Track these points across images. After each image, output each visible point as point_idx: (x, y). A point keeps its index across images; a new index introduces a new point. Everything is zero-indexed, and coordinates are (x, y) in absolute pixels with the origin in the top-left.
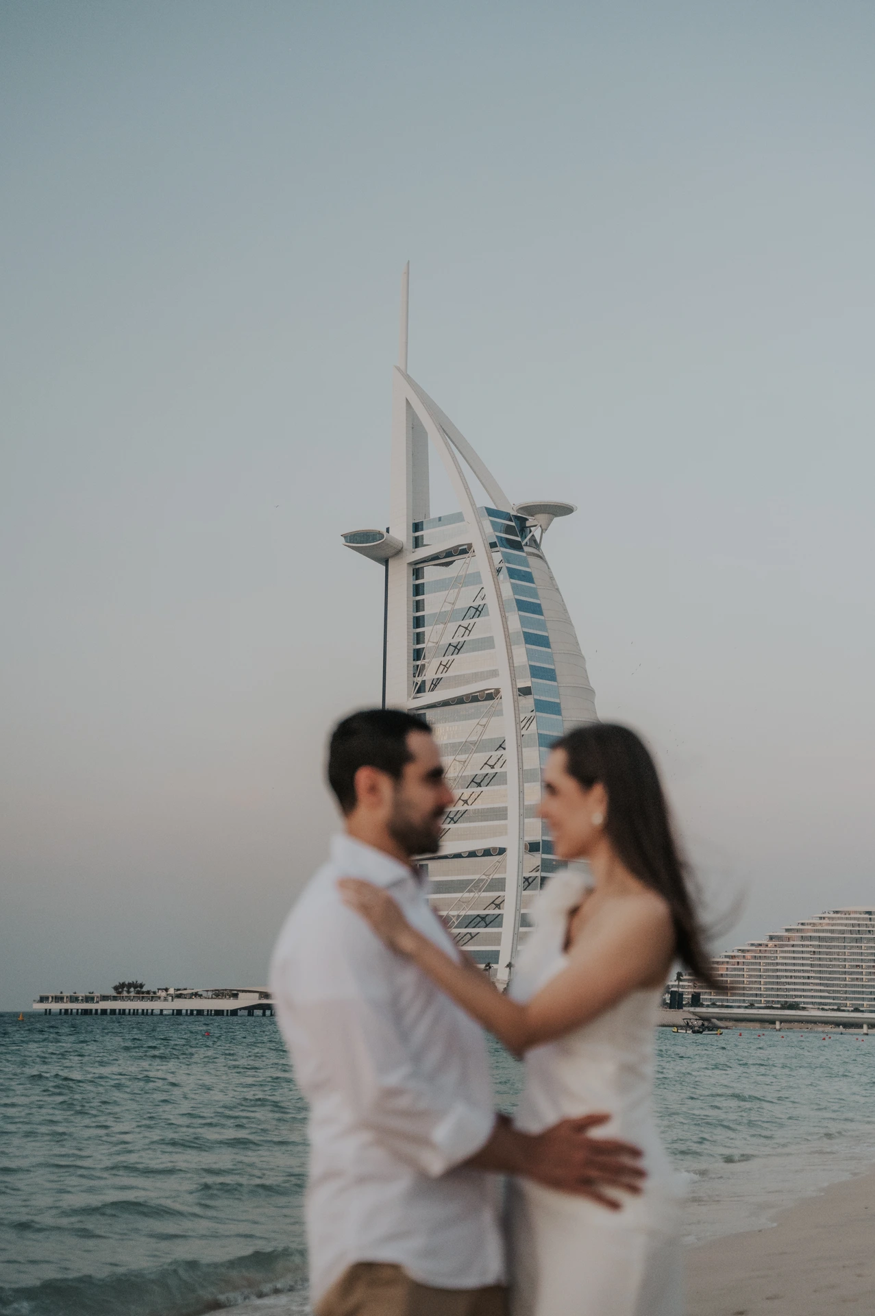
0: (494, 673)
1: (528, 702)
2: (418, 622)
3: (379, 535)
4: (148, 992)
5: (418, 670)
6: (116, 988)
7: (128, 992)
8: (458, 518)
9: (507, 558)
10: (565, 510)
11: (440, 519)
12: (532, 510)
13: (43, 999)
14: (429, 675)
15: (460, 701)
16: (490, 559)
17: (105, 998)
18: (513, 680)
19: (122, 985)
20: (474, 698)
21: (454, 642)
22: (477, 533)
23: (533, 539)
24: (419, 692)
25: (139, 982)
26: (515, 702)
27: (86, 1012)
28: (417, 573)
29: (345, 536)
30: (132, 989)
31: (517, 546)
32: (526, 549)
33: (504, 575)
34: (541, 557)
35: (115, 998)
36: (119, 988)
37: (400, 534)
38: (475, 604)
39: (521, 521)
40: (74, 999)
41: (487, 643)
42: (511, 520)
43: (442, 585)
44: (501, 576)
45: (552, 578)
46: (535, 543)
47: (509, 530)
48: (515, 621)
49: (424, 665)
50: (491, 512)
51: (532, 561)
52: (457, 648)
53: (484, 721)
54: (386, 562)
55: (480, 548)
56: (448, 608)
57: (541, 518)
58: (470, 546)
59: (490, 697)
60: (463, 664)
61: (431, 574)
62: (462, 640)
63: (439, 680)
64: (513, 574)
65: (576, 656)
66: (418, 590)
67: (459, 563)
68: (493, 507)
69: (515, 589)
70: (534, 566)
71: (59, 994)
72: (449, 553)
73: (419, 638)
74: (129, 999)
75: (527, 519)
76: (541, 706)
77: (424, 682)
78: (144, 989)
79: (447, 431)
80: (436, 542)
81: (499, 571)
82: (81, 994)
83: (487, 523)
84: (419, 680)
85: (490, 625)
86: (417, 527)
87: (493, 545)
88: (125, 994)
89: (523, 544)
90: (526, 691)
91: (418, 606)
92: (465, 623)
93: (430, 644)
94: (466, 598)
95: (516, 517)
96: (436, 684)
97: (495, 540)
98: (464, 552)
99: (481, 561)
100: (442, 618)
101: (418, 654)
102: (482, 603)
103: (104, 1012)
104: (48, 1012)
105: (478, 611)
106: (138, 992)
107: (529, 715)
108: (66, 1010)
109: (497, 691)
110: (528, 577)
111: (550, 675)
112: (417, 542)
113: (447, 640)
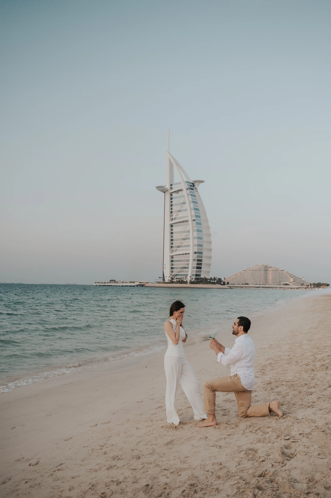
0: (187, 216)
1: (195, 222)
2: (172, 205)
3: (163, 187)
4: (116, 282)
5: (171, 216)
6: (110, 281)
7: (113, 282)
8: (180, 183)
9: (190, 192)
10: (202, 182)
11: (176, 183)
12: (196, 182)
13: (95, 283)
14: (174, 217)
15: (180, 222)
16: (187, 192)
17: (108, 283)
18: (192, 218)
19: (111, 280)
20: (183, 222)
21: (179, 210)
22: (184, 186)
23: (196, 188)
24: (172, 220)
25: (115, 280)
26: (192, 222)
27: (104, 285)
28: (171, 195)
29: (156, 187)
30: (113, 281)
31: (192, 189)
32: (194, 190)
33: (190, 196)
34: (197, 192)
35: (110, 283)
36: (111, 281)
37: (168, 187)
38: (184, 202)
40: (102, 283)
41: (186, 210)
42: (191, 184)
43: (176, 198)
44: (189, 196)
45: (200, 196)
46: (196, 189)
47: (191, 186)
48: (192, 205)
49: (173, 215)
50: (187, 182)
51: (196, 192)
52: (180, 211)
53: (185, 226)
54: (165, 193)
55: (185, 190)
56: (178, 202)
57: (198, 183)
58: (182, 189)
59: (187, 221)
60: (181, 214)
61: (174, 195)
62: (181, 209)
63: (176, 218)
64: (192, 195)
65: (205, 213)
66: (171, 199)
67: (180, 192)
68: (187, 181)
69: (192, 199)
70: (196, 194)
71: (99, 282)
72: (178, 191)
73: (172, 209)
74: (113, 283)
75: (194, 184)
76: (197, 223)
77: (173, 218)
78: (116, 281)
79: (178, 164)
80: (175, 188)
81: (189, 195)
82: (103, 282)
83: (186, 184)
84: (172, 218)
85: (187, 206)
86: (171, 185)
87: (187, 189)
88: (112, 282)
89: (194, 189)
90: (194, 220)
91: (171, 202)
92: (181, 206)
93: (174, 210)
94: (182, 200)
95: (192, 183)
96: (175, 219)
97: (188, 188)
98: (181, 190)
99: (185, 192)
100: (177, 205)
101: (171, 212)
102: (185, 201)
103: (108, 286)
104: (97, 285)
105: (184, 203)
106: (114, 282)
107: (195, 225)
108: (100, 285)
109: (188, 220)
110: (195, 196)
111: (199, 217)
112: (171, 188)
113: (177, 209)
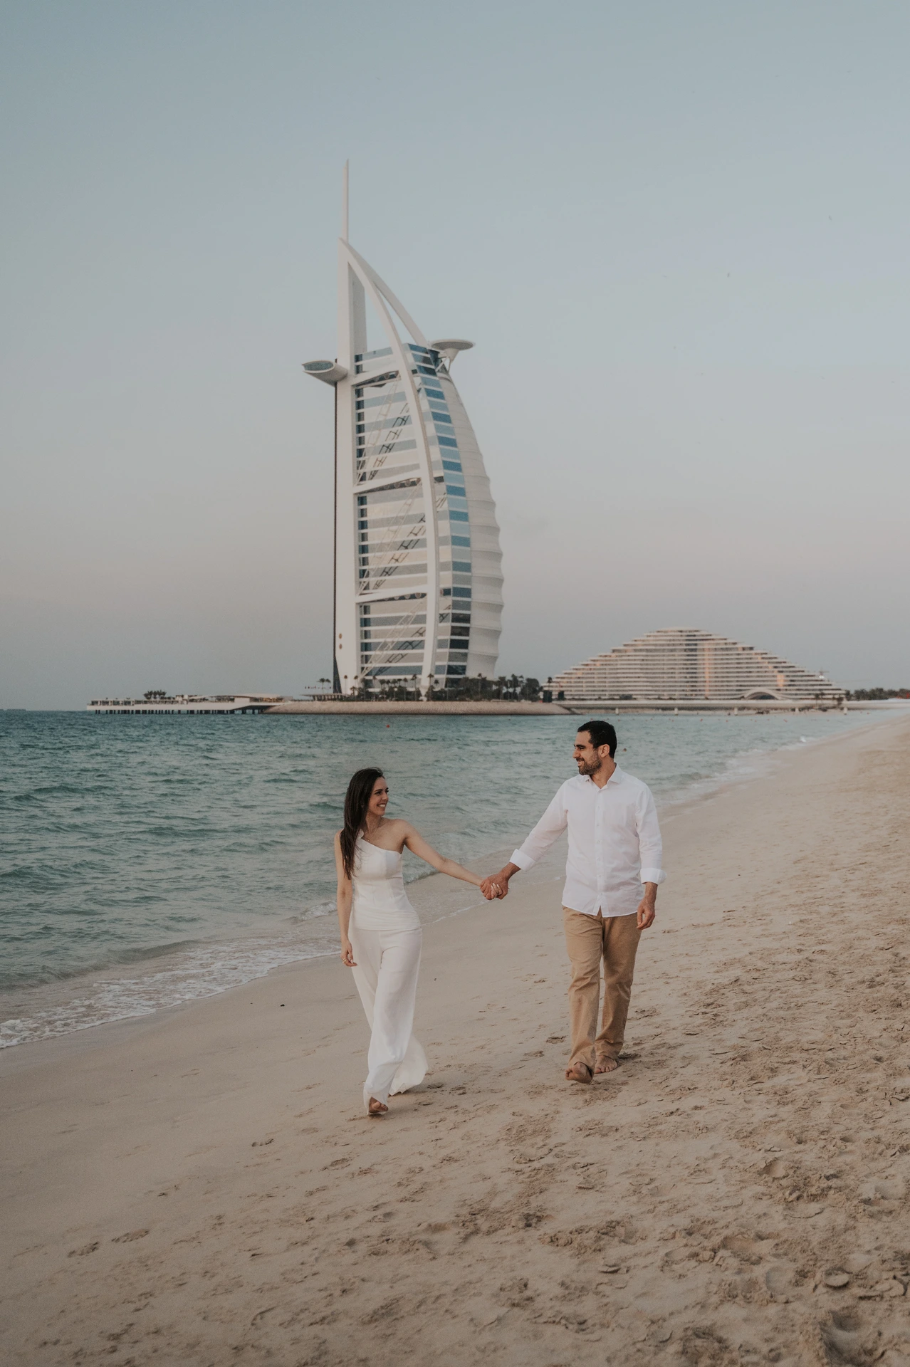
0: (416, 467)
1: (442, 487)
2: (360, 429)
3: (329, 365)
4: (169, 698)
5: (361, 465)
6: (146, 695)
7: (155, 698)
8: (388, 351)
9: (425, 381)
10: (466, 345)
11: (375, 352)
12: (442, 345)
13: (94, 703)
14: (368, 468)
15: (392, 487)
16: (413, 382)
17: (138, 702)
18: (431, 470)
19: (151, 693)
20: (402, 485)
21: (387, 443)
22: (402, 362)
23: (444, 367)
24: (362, 480)
25: (162, 691)
26: (432, 487)
27: (125, 712)
28: (359, 393)
29: (304, 365)
30: (157, 696)
31: (432, 372)
32: (439, 374)
33: (422, 394)
34: (450, 380)
35: (146, 702)
36: (148, 695)
37: (346, 363)
38: (402, 416)
39: (435, 354)
40: (116, 703)
41: (411, 444)
42: (427, 353)
43: (377, 402)
44: (420, 395)
45: (457, 396)
46: (444, 370)
47: (426, 360)
48: (431, 427)
49: (364, 461)
50: (413, 347)
51: (444, 384)
52: (389, 448)
53: (409, 501)
54: (335, 384)
55: (405, 374)
56: (381, 418)
57: (450, 351)
58: (397, 372)
59: (414, 484)
60: (393, 460)
61: (369, 393)
62: (392, 442)
63: (376, 472)
64: (430, 393)
65: (477, 454)
66: (359, 405)
67: (390, 384)
68: (414, 343)
69: (432, 405)
70: (444, 387)
71: (105, 700)
72: (382, 378)
73: (361, 441)
74: (156, 702)
75: (438, 353)
76: (452, 490)
77: (365, 473)
78: (166, 696)
79: (379, 286)
80: (372, 369)
81: (419, 391)
82: (121, 700)
83: (410, 355)
84: (361, 471)
85: (413, 431)
86: (358, 358)
87: (414, 372)
88: (152, 699)
89: (436, 370)
90: (440, 480)
91: (360, 417)
92: (394, 429)
93: (369, 445)
94: (395, 410)
95: (431, 351)
96: (373, 474)
97: (416, 368)
98: (393, 377)
99: (406, 384)
100: (378, 426)
101: (360, 453)
102: (407, 414)
103: (138, 712)
104: (98, 712)
105: (404, 421)
106: (162, 698)
107: (442, 497)
108: (111, 711)
109: (419, 480)
110: (440, 395)
111: (457, 467)
112: (358, 370)
113: (380, 443)
